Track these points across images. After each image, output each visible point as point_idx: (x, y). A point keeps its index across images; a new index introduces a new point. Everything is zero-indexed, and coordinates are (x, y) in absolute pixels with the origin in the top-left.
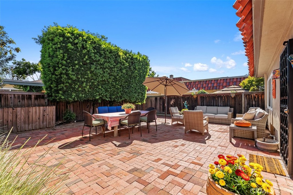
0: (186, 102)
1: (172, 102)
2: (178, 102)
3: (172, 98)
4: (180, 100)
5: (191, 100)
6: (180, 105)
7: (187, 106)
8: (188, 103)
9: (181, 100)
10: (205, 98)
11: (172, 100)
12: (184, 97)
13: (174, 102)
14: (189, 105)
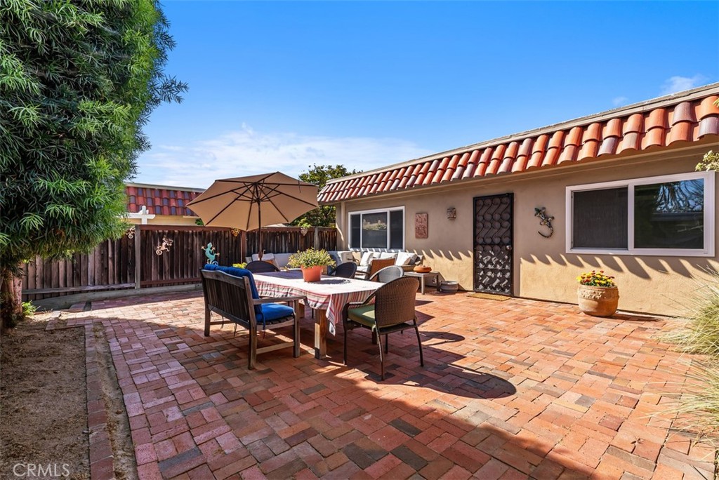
0: (210, 245)
1: (164, 248)
2: (185, 247)
3: (161, 236)
4: (190, 241)
5: (222, 241)
6: (191, 256)
7: (214, 257)
8: (216, 249)
9: (193, 240)
10: (257, 236)
11: (162, 242)
12: (205, 232)
13: (171, 248)
14: (218, 254)
